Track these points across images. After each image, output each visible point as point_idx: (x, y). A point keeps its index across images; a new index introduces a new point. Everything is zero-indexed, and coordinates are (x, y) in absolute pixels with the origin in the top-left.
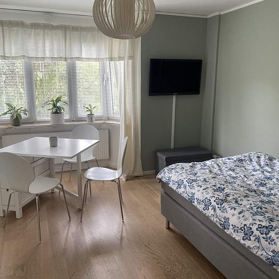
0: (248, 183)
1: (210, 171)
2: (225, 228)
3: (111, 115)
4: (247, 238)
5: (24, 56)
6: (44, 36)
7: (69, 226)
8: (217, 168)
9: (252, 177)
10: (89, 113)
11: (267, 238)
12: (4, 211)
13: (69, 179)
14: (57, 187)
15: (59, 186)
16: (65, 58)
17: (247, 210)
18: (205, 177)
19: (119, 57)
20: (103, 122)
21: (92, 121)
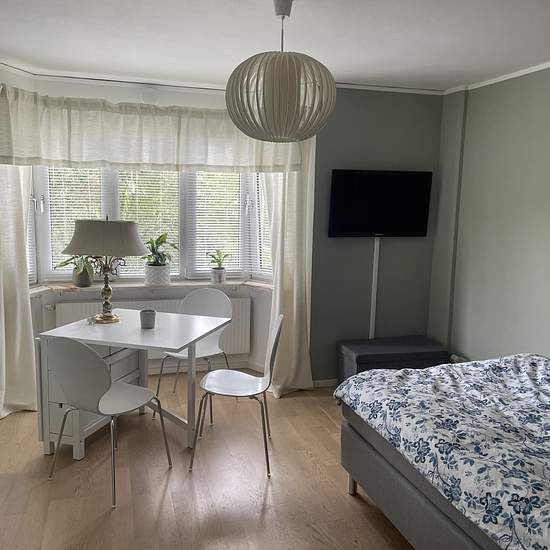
0: (506, 414)
1: (435, 387)
2: (453, 498)
3: (257, 271)
4: (490, 520)
5: (103, 161)
6: (141, 126)
7: (168, 480)
8: (451, 382)
9: (515, 403)
10: (216, 265)
11: (526, 520)
12: (52, 444)
13: (172, 390)
14: (150, 404)
15: (154, 401)
16: (177, 166)
17: (495, 466)
18: (423, 399)
19: (275, 166)
20: (240, 283)
21: (220, 281)
